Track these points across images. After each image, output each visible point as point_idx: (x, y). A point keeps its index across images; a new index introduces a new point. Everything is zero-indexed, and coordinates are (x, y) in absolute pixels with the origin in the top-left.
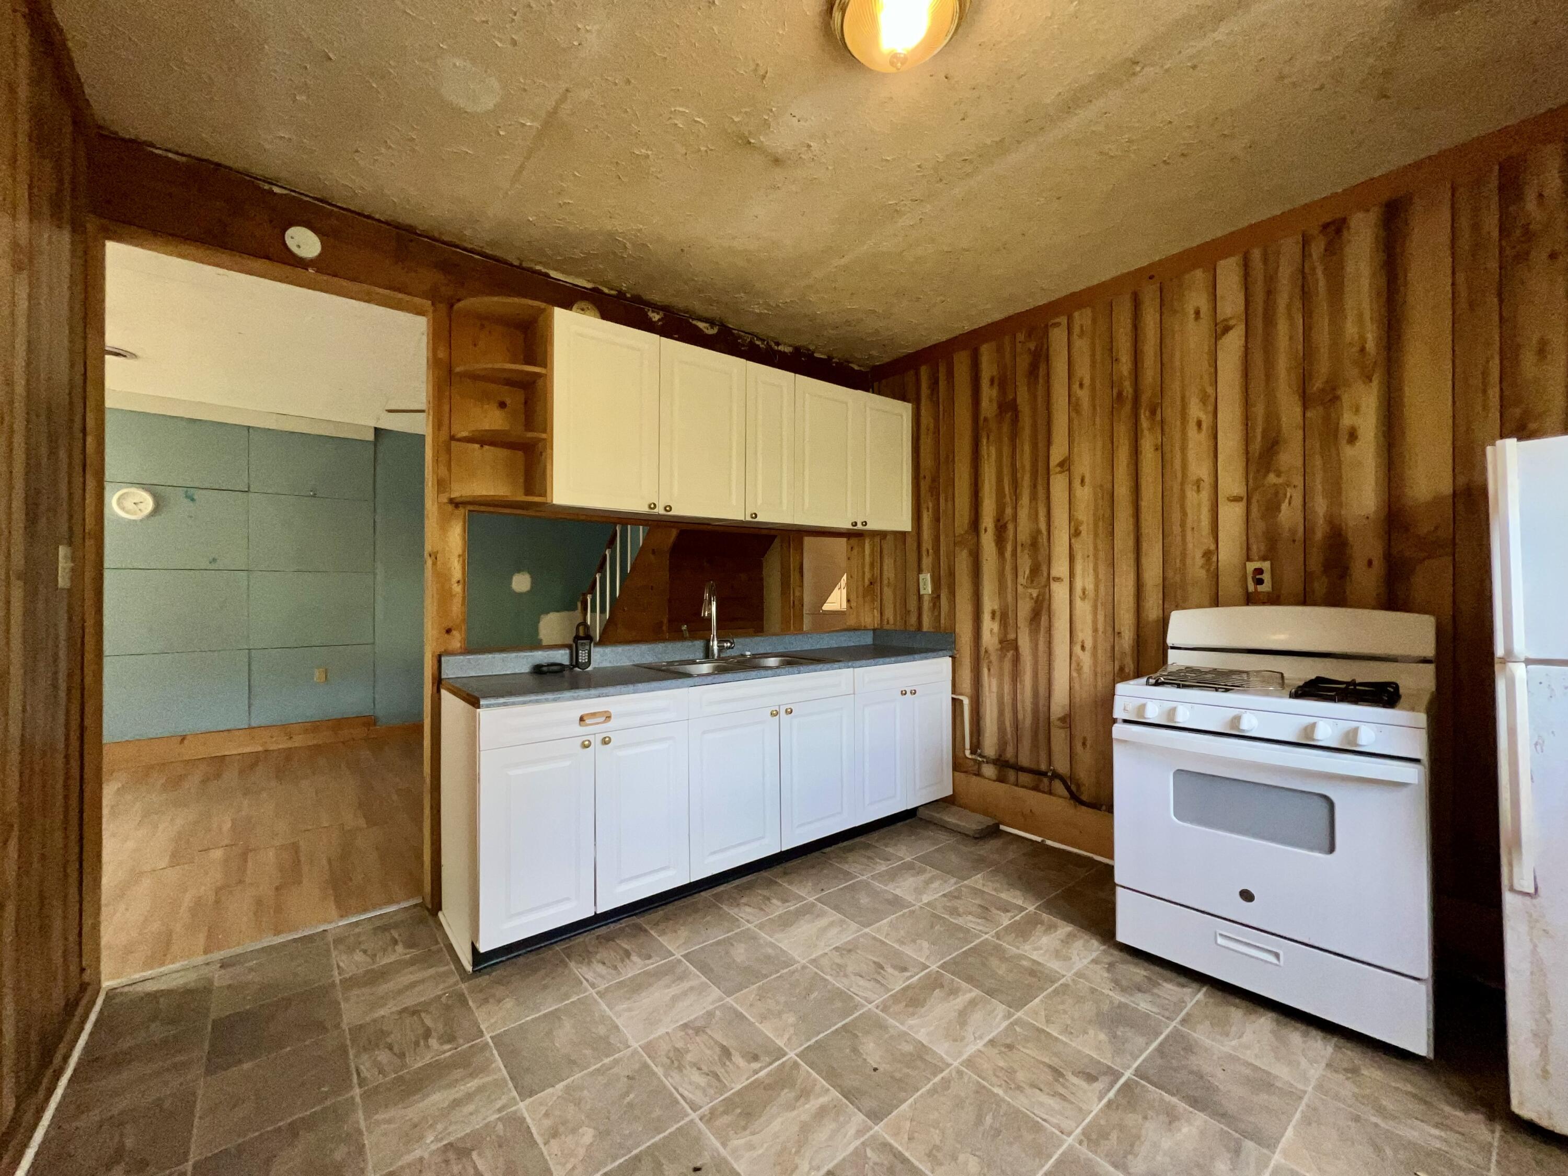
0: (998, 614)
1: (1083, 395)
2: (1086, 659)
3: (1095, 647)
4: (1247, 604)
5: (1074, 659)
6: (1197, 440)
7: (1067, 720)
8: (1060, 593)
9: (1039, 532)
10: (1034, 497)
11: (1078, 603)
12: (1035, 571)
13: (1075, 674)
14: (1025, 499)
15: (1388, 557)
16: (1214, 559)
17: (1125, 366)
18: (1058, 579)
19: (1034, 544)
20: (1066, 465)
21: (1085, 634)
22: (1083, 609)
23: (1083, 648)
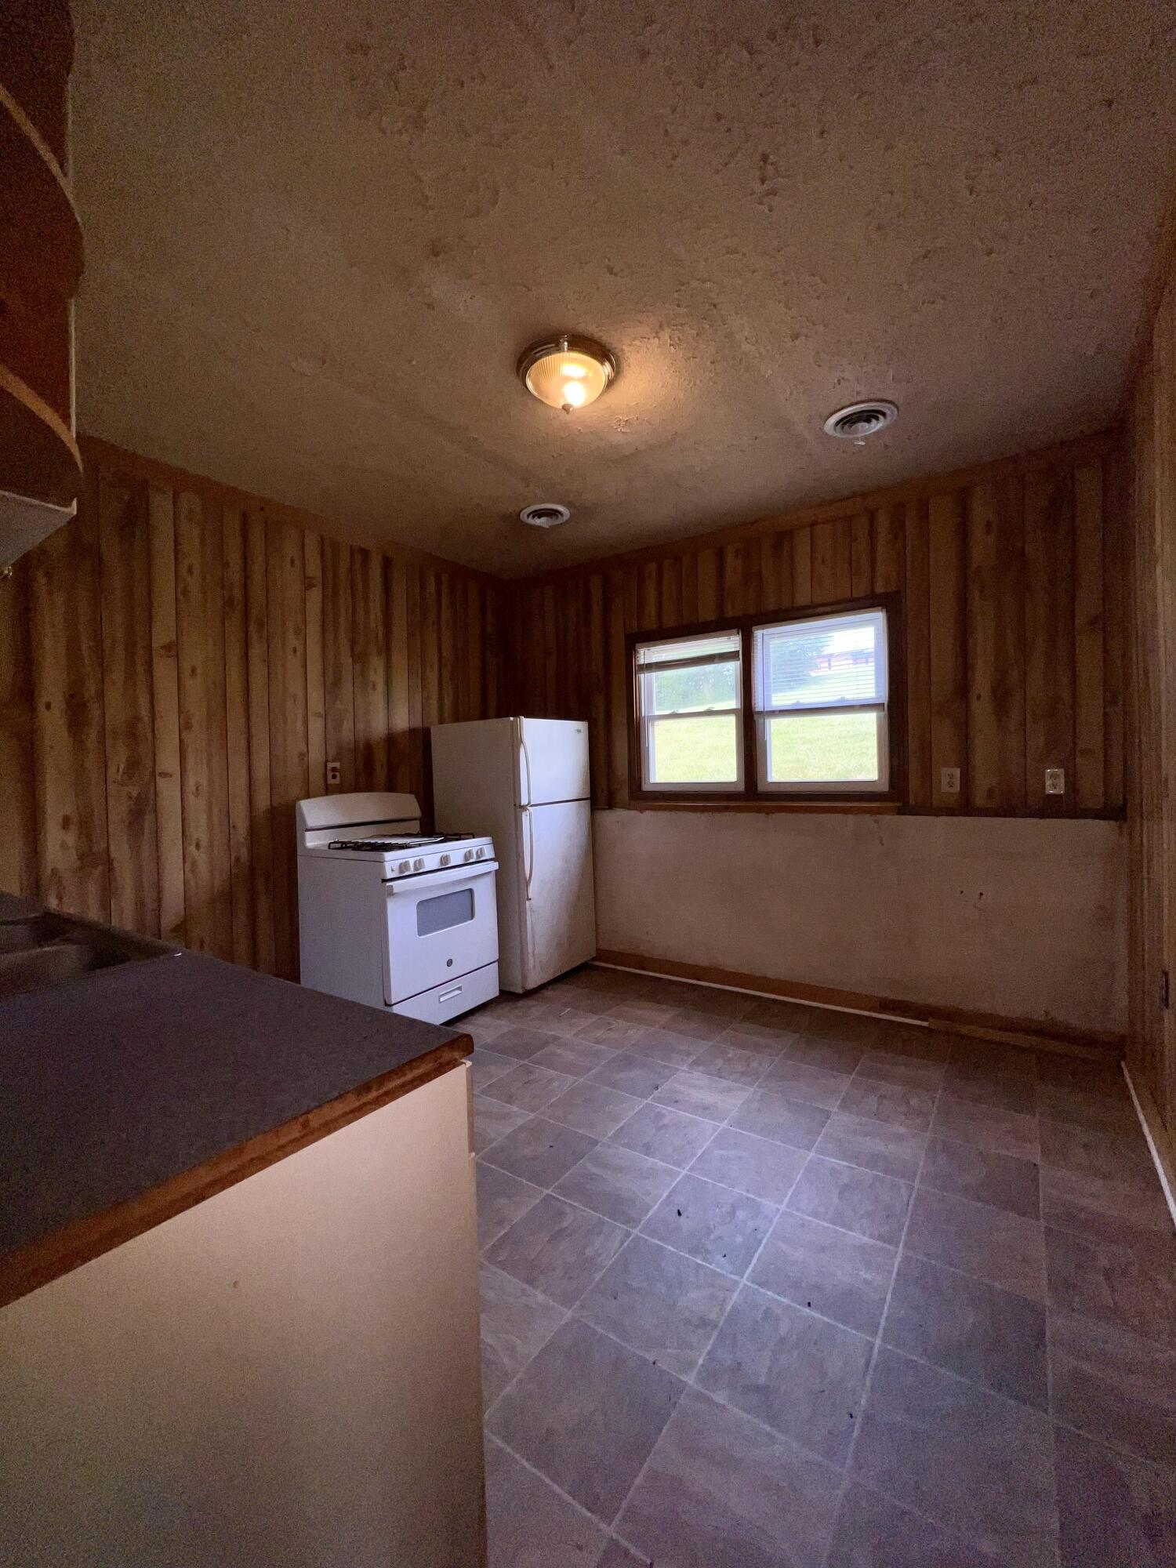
0: (75, 819)
1: (193, 582)
2: (201, 858)
3: (211, 846)
4: (327, 794)
5: (189, 860)
6: (293, 663)
7: (181, 929)
8: (169, 792)
9: (137, 718)
10: (130, 677)
11: (191, 798)
12: (133, 764)
13: (189, 875)
14: (117, 675)
15: (389, 761)
16: (306, 759)
17: (235, 575)
18: (165, 775)
19: (132, 733)
20: (173, 649)
21: (199, 831)
22: (197, 805)
23: (198, 846)
